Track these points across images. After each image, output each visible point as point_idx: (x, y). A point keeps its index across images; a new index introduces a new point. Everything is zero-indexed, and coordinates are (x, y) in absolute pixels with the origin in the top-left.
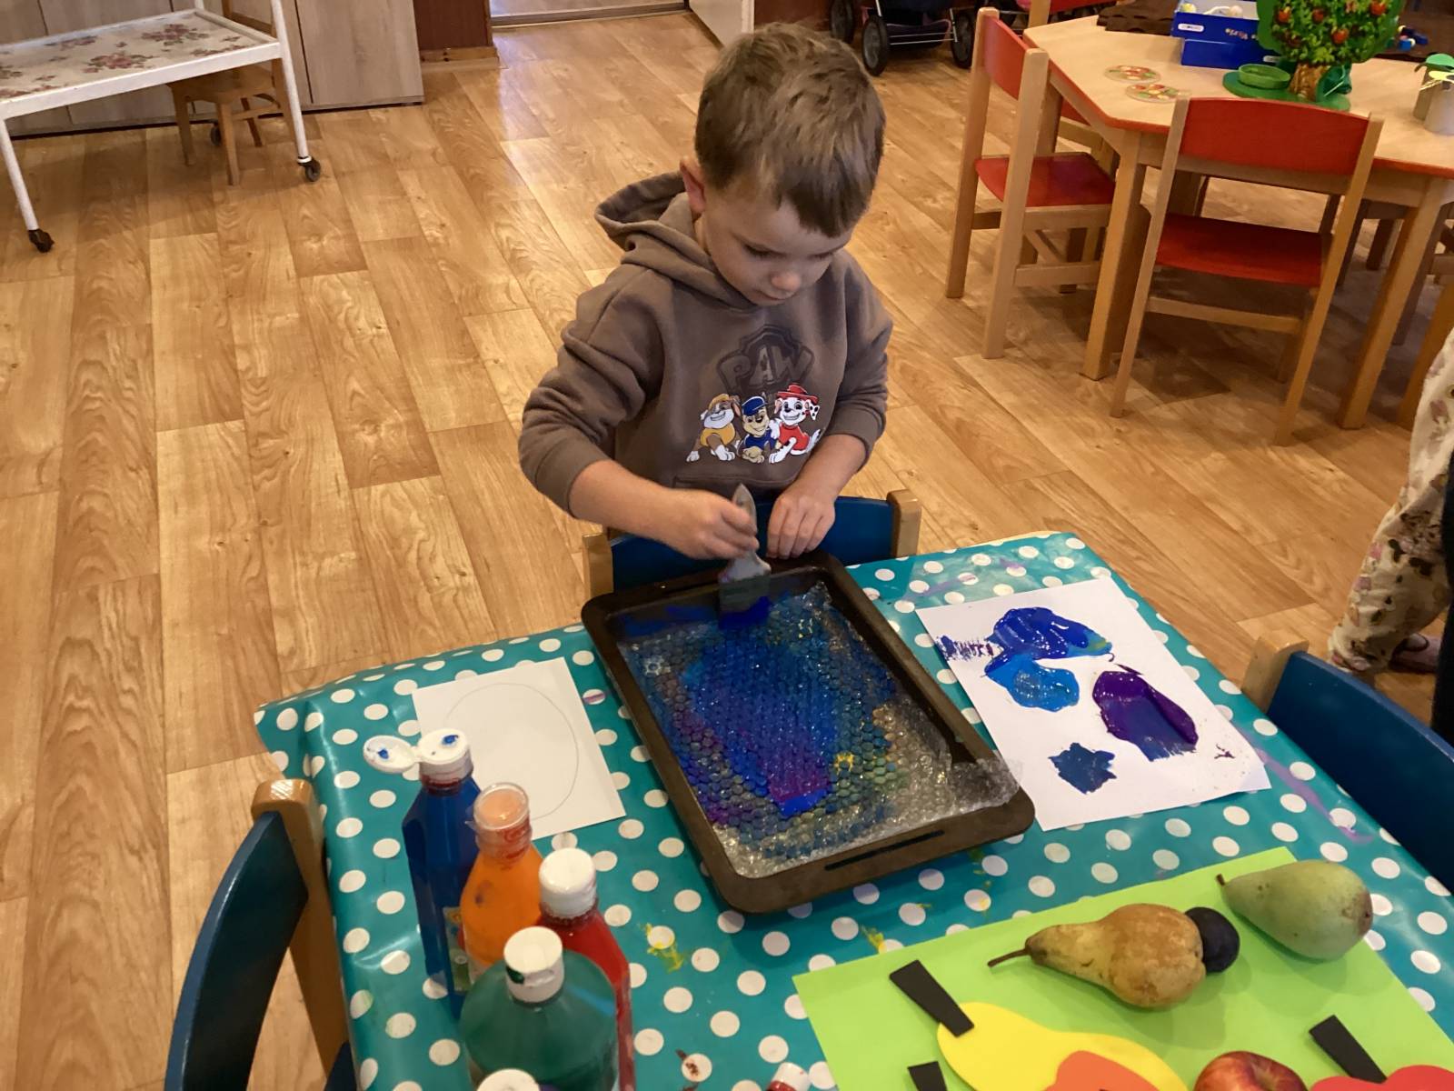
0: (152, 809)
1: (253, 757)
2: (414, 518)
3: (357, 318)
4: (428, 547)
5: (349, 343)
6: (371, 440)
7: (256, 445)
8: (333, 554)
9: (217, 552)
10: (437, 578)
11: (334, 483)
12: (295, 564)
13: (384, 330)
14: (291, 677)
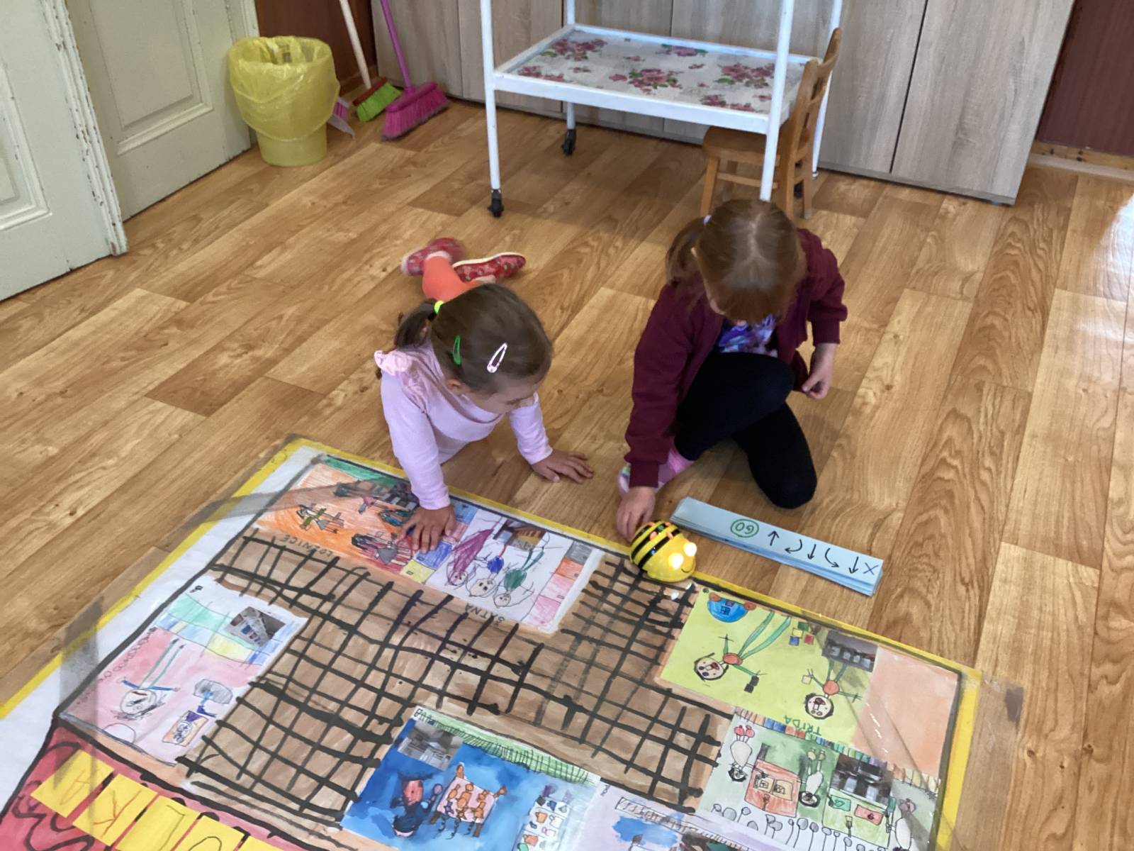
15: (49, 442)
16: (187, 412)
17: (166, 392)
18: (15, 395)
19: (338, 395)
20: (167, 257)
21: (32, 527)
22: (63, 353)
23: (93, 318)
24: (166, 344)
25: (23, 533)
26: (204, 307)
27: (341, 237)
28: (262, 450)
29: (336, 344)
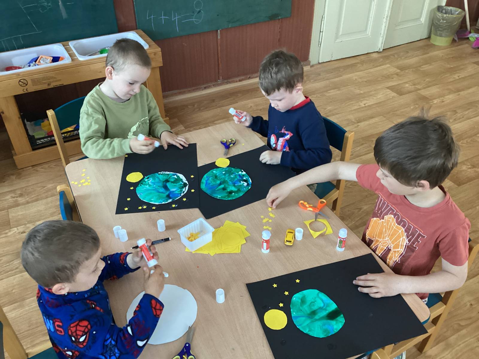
15: (361, 90)
16: (395, 94)
17: (391, 88)
18: (355, 79)
19: (435, 101)
20: (397, 59)
21: (356, 104)
22: (367, 74)
23: (375, 68)
24: (393, 78)
25: (353, 105)
26: (405, 73)
27: (448, 66)
28: (412, 106)
29: (438, 90)
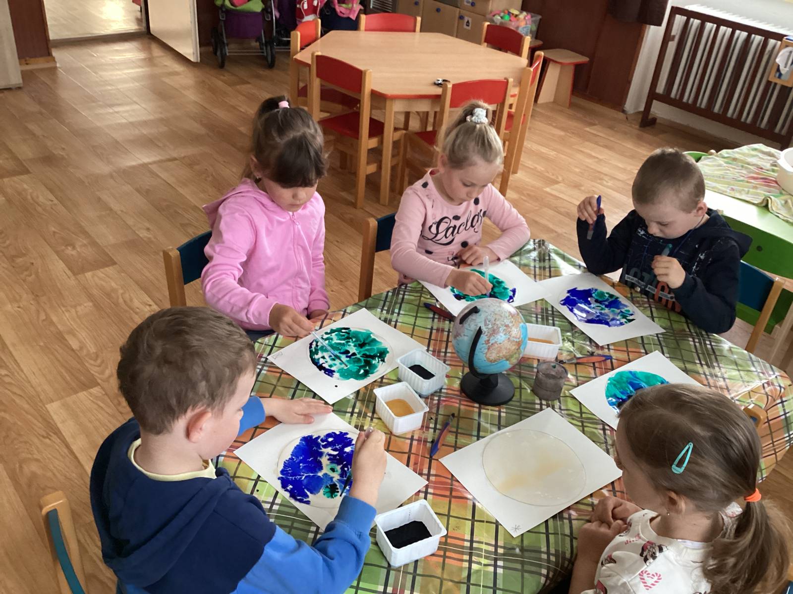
0: (45, 419)
1: (84, 392)
2: (113, 284)
3: (38, 197)
4: (127, 296)
5: (39, 209)
6: (74, 253)
7: (13, 261)
8: (80, 305)
9: (20, 312)
10: (138, 308)
11: (65, 274)
12: (63, 312)
13: (56, 201)
14: (87, 359)
